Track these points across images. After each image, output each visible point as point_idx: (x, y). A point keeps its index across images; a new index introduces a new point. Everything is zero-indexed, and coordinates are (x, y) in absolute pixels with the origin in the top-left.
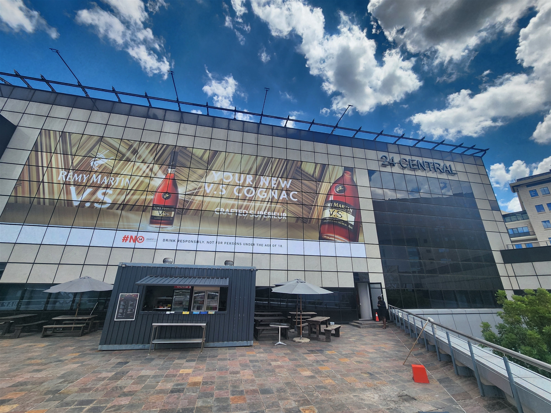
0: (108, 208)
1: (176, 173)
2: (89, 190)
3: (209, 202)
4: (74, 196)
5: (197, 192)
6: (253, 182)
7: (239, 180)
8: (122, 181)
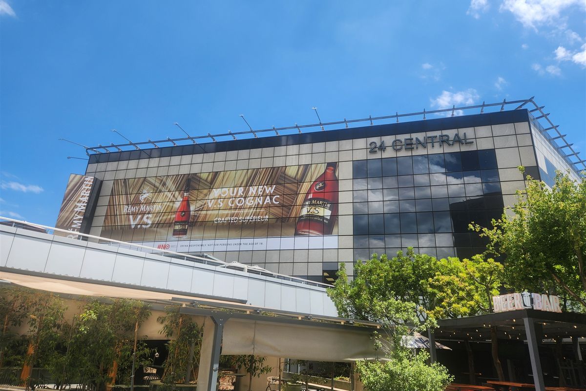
0: (150, 227)
1: (189, 196)
2: (139, 216)
3: (210, 215)
4: (132, 223)
5: (203, 208)
6: (243, 193)
7: (233, 193)
8: (157, 208)
